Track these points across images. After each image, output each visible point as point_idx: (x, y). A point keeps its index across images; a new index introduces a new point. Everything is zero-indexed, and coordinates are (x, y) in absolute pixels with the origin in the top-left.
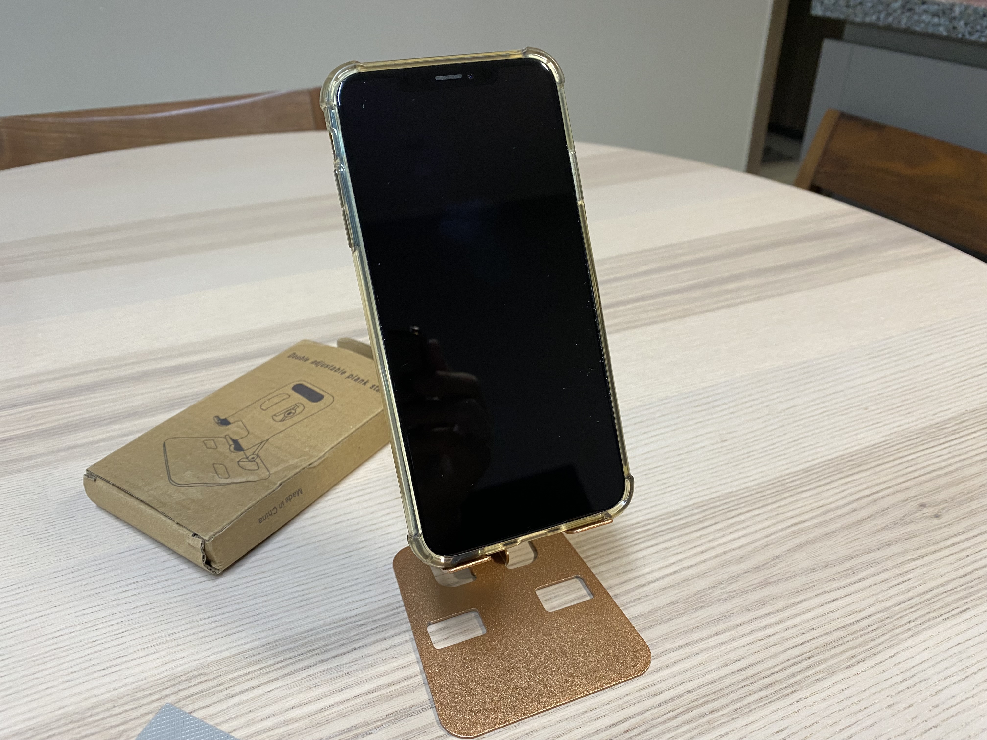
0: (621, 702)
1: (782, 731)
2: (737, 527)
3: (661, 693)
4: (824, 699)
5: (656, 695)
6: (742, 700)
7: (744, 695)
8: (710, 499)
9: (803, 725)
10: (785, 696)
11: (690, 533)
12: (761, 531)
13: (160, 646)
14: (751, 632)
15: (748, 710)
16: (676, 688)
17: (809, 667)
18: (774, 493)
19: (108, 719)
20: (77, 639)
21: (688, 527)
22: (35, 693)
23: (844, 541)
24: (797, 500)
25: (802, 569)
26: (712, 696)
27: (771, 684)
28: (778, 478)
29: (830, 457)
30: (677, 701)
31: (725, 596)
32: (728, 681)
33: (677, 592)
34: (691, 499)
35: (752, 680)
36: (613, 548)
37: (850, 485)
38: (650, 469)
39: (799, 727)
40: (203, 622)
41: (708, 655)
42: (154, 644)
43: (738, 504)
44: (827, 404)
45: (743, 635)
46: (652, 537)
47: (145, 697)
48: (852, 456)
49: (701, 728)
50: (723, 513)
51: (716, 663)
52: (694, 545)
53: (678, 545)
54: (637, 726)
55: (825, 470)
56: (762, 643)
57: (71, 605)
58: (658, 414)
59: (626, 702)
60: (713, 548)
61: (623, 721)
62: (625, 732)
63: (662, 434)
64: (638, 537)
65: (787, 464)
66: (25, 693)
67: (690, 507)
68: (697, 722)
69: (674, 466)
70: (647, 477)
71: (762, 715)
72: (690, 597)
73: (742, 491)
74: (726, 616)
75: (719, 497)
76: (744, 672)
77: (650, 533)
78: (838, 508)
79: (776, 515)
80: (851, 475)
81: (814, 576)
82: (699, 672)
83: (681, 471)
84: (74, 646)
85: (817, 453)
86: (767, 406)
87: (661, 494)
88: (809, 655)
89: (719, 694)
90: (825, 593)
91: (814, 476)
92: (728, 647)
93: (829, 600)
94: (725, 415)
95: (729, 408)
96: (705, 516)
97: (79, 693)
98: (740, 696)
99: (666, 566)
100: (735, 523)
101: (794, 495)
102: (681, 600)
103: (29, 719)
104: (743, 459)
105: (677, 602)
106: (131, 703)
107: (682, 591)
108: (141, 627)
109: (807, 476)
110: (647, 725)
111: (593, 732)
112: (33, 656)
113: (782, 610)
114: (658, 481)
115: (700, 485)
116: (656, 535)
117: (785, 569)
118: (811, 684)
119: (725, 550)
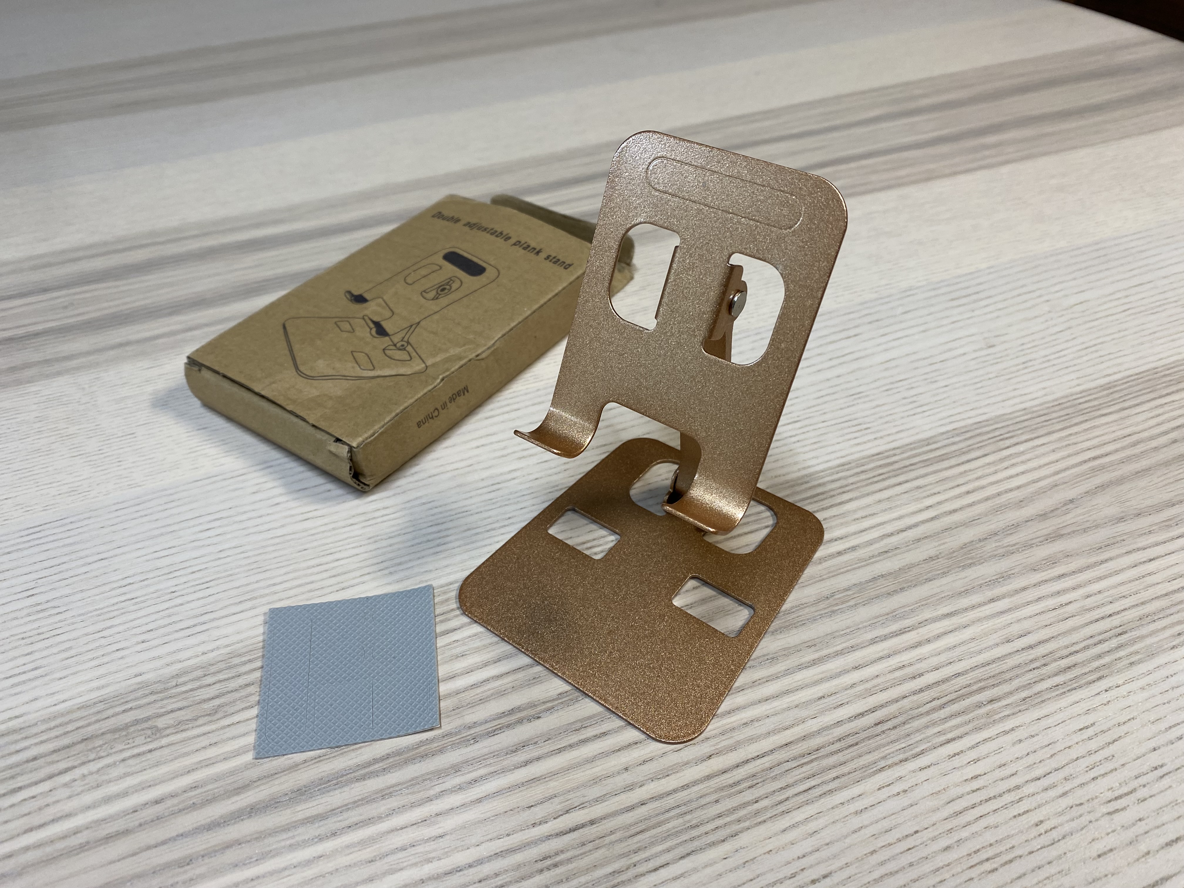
0: (868, 685)
1: (1087, 728)
2: (1014, 461)
3: (921, 675)
4: (1143, 689)
5: (914, 678)
6: (1031, 687)
7: (1034, 680)
8: (976, 423)
9: (1115, 722)
10: (1090, 683)
11: (951, 467)
12: (1046, 467)
13: (258, 601)
14: (1039, 599)
15: (1040, 700)
16: (940, 670)
17: (1120, 647)
18: (1062, 416)
19: (198, 691)
20: (152, 589)
21: (948, 459)
22: (103, 656)
23: (1162, 481)
24: (1094, 427)
25: (1106, 517)
26: (990, 681)
27: (1069, 668)
28: (1067, 397)
29: (1137, 370)
30: (944, 687)
31: (1001, 551)
32: (1011, 662)
33: (937, 544)
34: (951, 423)
35: (1043, 662)
36: (846, 486)
37: (1167, 408)
38: (892, 383)
39: (1110, 724)
40: (310, 571)
41: (982, 627)
42: (249, 597)
43: (1013, 431)
44: (1131, 299)
45: (1028, 603)
46: (900, 471)
47: (245, 663)
48: (1168, 369)
49: (977, 722)
50: (995, 442)
51: (995, 638)
52: (956, 483)
53: (935, 483)
54: (891, 716)
55: (1130, 387)
56: (1054, 613)
57: (139, 545)
58: (900, 310)
59: (875, 686)
60: (983, 487)
61: (873, 710)
62: (876, 724)
63: (906, 336)
64: (881, 471)
65: (1078, 378)
66: (90, 655)
67: (950, 433)
68: (972, 715)
69: (926, 379)
70: (889, 392)
71: (1058, 706)
72: (954, 552)
73: (1019, 414)
74: (1004, 577)
75: (987, 421)
76: (1031, 651)
77: (896, 466)
78: (1151, 438)
79: (1066, 446)
80: (1168, 394)
81: (1122, 527)
82: (972, 650)
83: (934, 386)
84: (147, 597)
85: (1120, 364)
86: (1048, 301)
87: (908, 416)
88: (1119, 630)
89: (998, 679)
90: (1138, 549)
91: (1116, 396)
92: (1010, 617)
93: (1144, 559)
94: (991, 312)
95: (996, 303)
96: (970, 446)
97: (160, 657)
98: (1029, 682)
99: (921, 511)
100: (1011, 455)
101: (1091, 419)
102: (943, 555)
103: (98, 688)
104: (1018, 371)
105: (937, 557)
106: (227, 671)
107: (944, 544)
108: (231, 575)
109: (1108, 395)
110: (904, 716)
111: (833, 723)
112: (96, 610)
113: (1080, 571)
114: (904, 398)
115: (961, 405)
116: (905, 469)
117: (1081, 517)
118: (1124, 669)
119: (1000, 490)
